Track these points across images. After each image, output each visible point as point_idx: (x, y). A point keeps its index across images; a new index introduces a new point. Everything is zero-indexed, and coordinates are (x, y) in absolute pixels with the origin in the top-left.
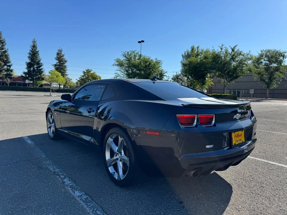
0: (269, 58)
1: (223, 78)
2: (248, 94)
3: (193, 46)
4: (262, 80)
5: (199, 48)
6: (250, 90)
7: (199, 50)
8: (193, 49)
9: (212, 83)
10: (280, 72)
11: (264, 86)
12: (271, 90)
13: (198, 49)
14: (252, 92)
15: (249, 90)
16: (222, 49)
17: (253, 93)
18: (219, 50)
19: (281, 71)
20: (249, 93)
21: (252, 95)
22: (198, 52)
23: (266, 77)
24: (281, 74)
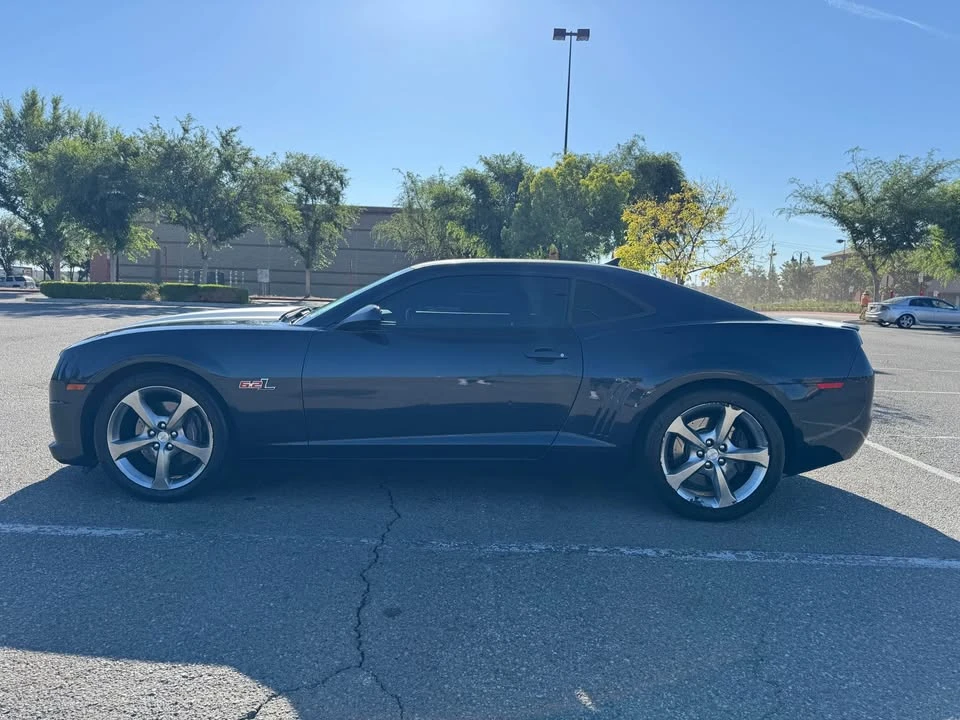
0: (304, 180)
1: (194, 231)
2: (255, 284)
3: (33, 92)
4: (290, 243)
5: (61, 105)
6: (259, 271)
7: (60, 111)
8: (31, 105)
9: (153, 244)
10: (335, 224)
11: (298, 261)
12: (317, 272)
13: (55, 108)
14: (264, 277)
15: (256, 270)
16: (186, 131)
17: (267, 280)
18: (176, 132)
19: (338, 221)
20: (256, 281)
21: (264, 288)
22: (56, 118)
23: (300, 235)
24: (336, 231)
